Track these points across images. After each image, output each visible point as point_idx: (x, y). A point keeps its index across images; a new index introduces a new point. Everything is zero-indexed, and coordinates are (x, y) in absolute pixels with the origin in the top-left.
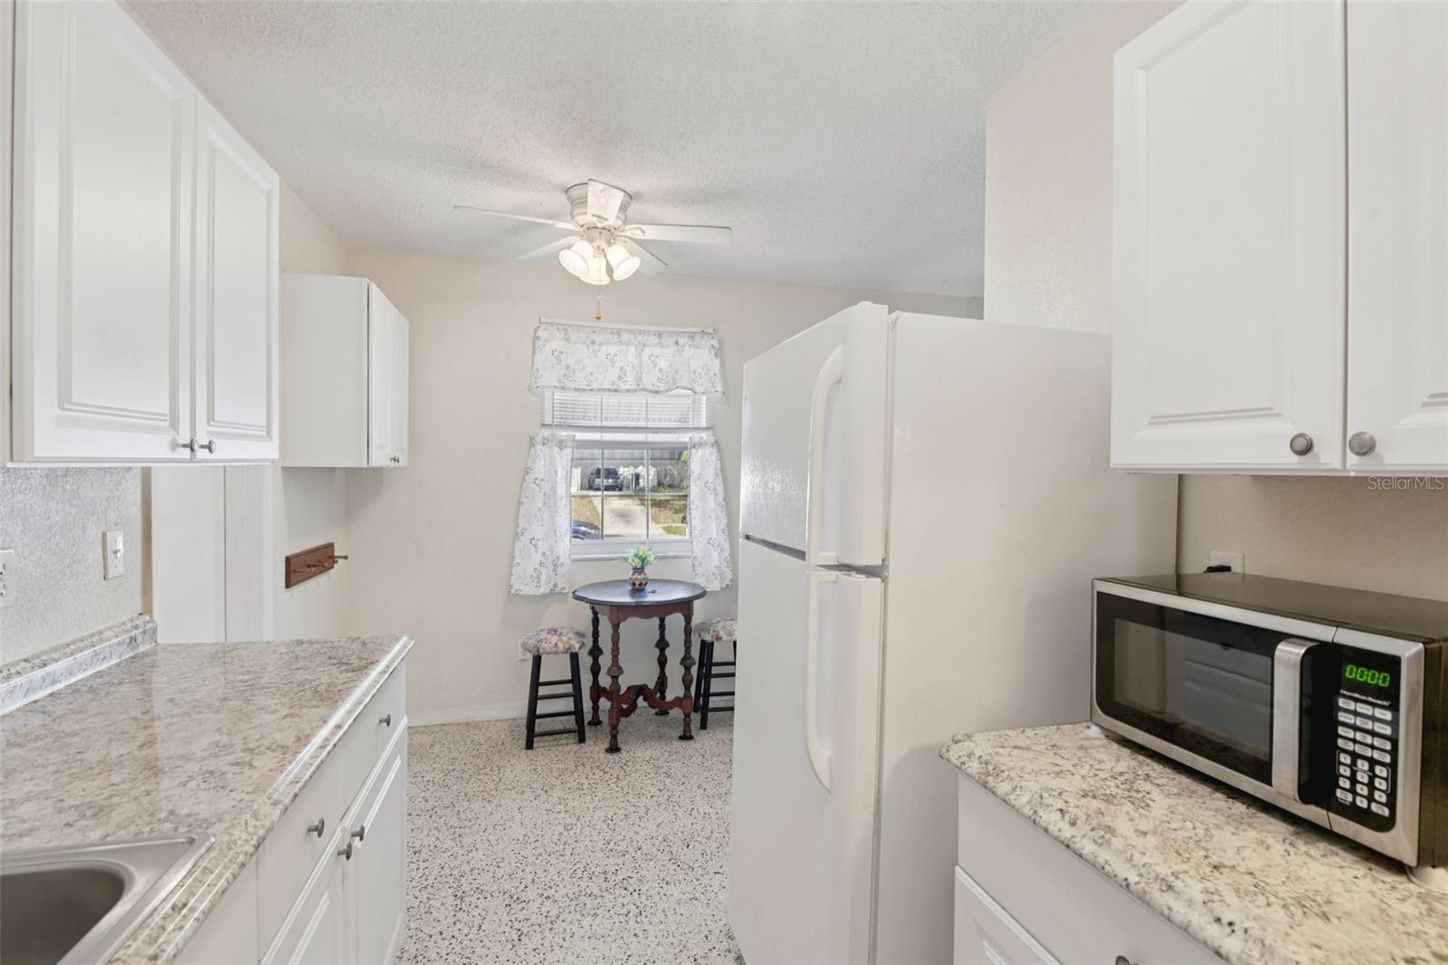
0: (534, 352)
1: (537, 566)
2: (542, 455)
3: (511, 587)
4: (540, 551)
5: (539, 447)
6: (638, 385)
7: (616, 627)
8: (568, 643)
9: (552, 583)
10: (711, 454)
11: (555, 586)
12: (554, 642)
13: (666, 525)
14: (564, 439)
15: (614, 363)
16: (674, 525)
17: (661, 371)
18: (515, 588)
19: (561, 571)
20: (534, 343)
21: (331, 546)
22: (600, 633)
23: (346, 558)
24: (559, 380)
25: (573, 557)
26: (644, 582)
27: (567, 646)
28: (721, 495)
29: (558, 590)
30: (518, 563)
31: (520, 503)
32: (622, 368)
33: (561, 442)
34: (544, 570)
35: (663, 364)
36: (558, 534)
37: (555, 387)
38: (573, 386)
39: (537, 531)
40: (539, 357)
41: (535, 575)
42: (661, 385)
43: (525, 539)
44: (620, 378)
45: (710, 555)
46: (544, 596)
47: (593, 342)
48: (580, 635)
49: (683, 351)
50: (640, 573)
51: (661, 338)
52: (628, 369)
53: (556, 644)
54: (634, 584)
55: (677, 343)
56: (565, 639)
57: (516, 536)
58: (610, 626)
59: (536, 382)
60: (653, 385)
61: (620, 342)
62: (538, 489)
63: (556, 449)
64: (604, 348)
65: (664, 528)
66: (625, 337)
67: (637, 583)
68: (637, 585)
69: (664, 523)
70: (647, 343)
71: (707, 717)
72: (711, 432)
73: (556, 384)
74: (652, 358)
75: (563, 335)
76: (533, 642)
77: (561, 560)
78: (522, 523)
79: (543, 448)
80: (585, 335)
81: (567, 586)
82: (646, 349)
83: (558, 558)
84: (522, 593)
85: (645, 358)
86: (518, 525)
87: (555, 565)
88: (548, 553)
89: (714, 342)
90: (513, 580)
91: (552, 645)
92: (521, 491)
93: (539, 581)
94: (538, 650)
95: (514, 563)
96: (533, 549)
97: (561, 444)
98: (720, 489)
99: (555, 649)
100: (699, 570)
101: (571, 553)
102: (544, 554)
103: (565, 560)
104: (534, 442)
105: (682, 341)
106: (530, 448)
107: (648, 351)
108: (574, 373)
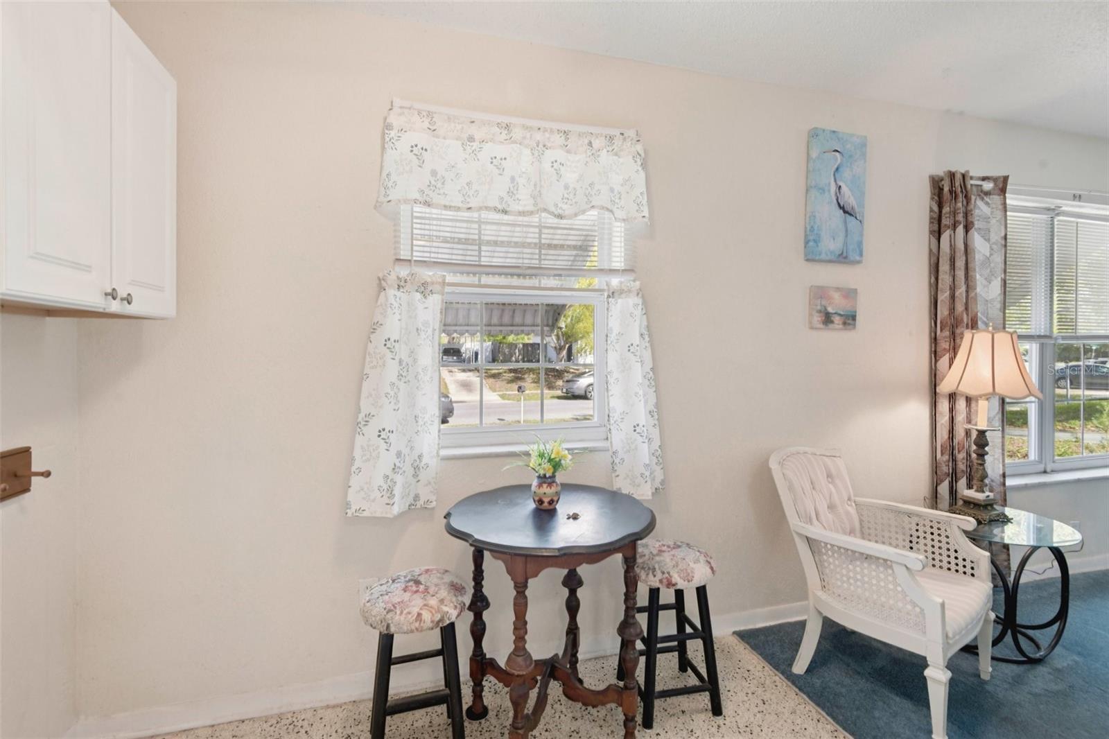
0: (383, 148)
1: (389, 472)
2: (396, 305)
3: (348, 505)
4: (393, 450)
5: (391, 292)
6: (535, 204)
7: (521, 588)
8: (438, 611)
9: (412, 495)
10: (636, 305)
11: (416, 498)
12: (415, 610)
13: (501, 393)
14: (429, 280)
15: (501, 170)
16: (508, 393)
17: (566, 187)
18: (354, 508)
19: (423, 475)
20: (383, 134)
21: (25, 452)
22: (485, 574)
23: (47, 474)
24: (422, 192)
25: (444, 452)
26: (555, 499)
27: (438, 617)
28: (649, 364)
29: (420, 503)
30: (359, 469)
31: (363, 376)
32: (513, 179)
33: (424, 284)
34: (399, 479)
35: (570, 177)
36: (421, 422)
37: (415, 201)
38: (443, 203)
39: (387, 418)
40: (390, 155)
41: (385, 487)
42: (565, 207)
43: (371, 430)
44: (510, 193)
45: (636, 449)
46: (401, 515)
47: (471, 139)
48: (457, 589)
49: (599, 156)
50: (550, 485)
51: (567, 139)
52: (522, 181)
53: (419, 615)
54: (541, 502)
55: (590, 144)
56: (433, 602)
57: (357, 425)
58: (512, 584)
59: (386, 195)
60: (556, 205)
61: (510, 140)
62: (389, 355)
63: (418, 296)
64: (487, 146)
65: (499, 395)
66: (517, 133)
67: (546, 500)
68: (546, 504)
69: (499, 391)
70: (549, 145)
71: (653, 707)
72: (631, 277)
73: (417, 196)
74: (555, 164)
75: (426, 124)
76: (378, 609)
77: (425, 461)
78: (365, 407)
79: (399, 294)
80: (459, 127)
81: (433, 498)
82: (548, 152)
83: (420, 457)
84: (365, 514)
85: (547, 165)
86: (359, 411)
87: (416, 468)
88: (405, 451)
89: (639, 147)
90: (351, 496)
91: (412, 618)
92: (364, 358)
93: (392, 496)
94: (388, 627)
95: (353, 469)
96: (383, 446)
97: (424, 289)
98: (647, 355)
99: (417, 624)
100: (620, 470)
101: (441, 447)
102: (399, 454)
103: (430, 460)
104: (384, 284)
105: (597, 143)
106: (379, 292)
107: (550, 155)
108: (443, 183)
